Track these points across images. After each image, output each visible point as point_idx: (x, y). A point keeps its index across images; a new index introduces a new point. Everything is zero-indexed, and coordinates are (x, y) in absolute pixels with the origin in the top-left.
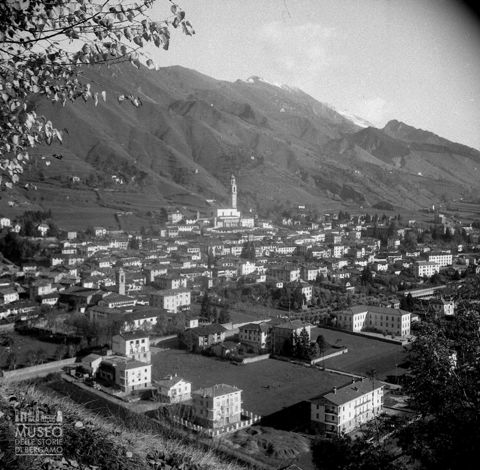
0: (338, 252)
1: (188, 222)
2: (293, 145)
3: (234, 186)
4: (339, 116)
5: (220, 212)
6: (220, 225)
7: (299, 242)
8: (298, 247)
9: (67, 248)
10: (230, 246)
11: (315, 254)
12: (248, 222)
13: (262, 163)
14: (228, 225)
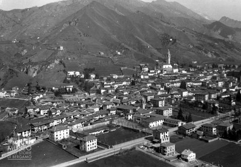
0: (220, 84)
1: (151, 71)
2: (186, 32)
3: (169, 54)
4: (198, 15)
5: (164, 67)
6: (165, 72)
7: (202, 80)
8: (202, 82)
9: (106, 85)
10: (173, 83)
11: (210, 86)
12: (176, 71)
13: (175, 42)
14: (168, 72)
